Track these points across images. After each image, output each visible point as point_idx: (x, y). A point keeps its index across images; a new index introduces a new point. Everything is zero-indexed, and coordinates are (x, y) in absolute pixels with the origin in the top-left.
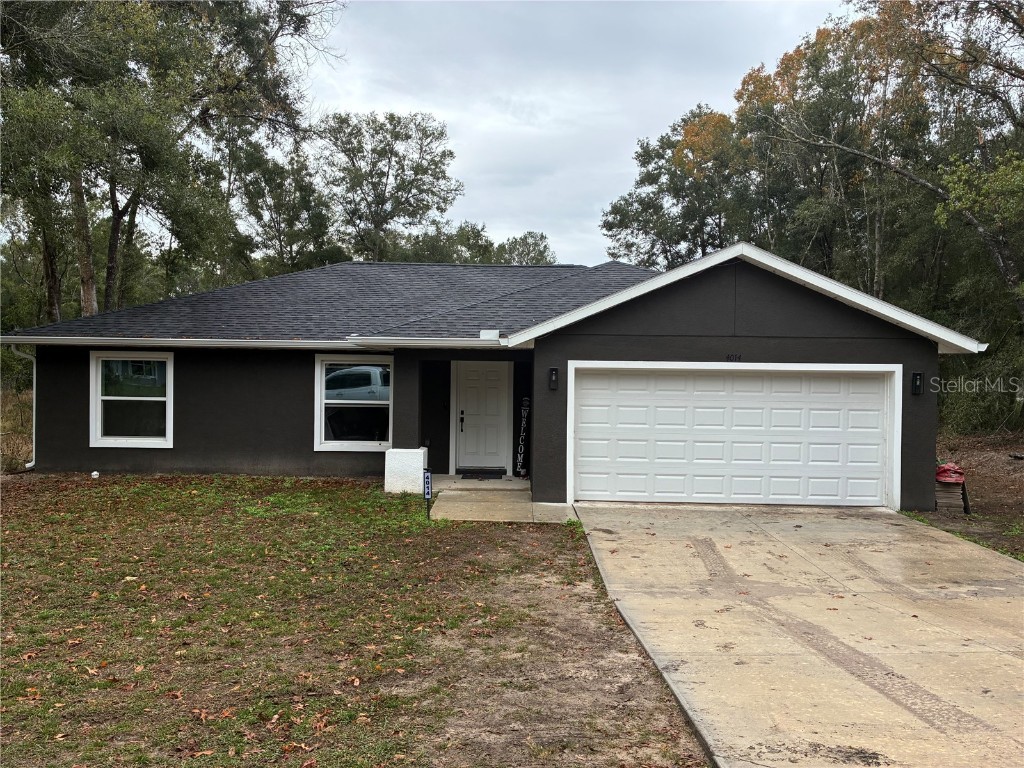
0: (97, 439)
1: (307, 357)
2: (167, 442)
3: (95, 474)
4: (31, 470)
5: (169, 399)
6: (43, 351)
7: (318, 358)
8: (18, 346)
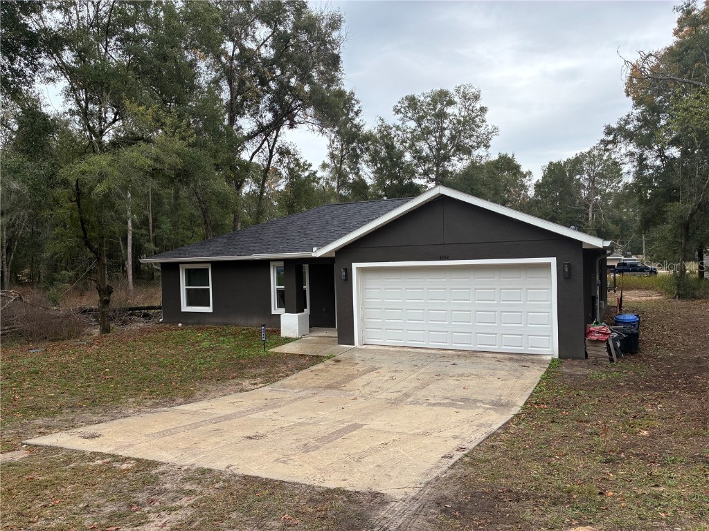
0: (185, 308)
1: (265, 264)
2: (209, 309)
3: (180, 325)
4: (162, 322)
5: (210, 287)
6: (163, 265)
7: (272, 264)
8: (155, 264)
